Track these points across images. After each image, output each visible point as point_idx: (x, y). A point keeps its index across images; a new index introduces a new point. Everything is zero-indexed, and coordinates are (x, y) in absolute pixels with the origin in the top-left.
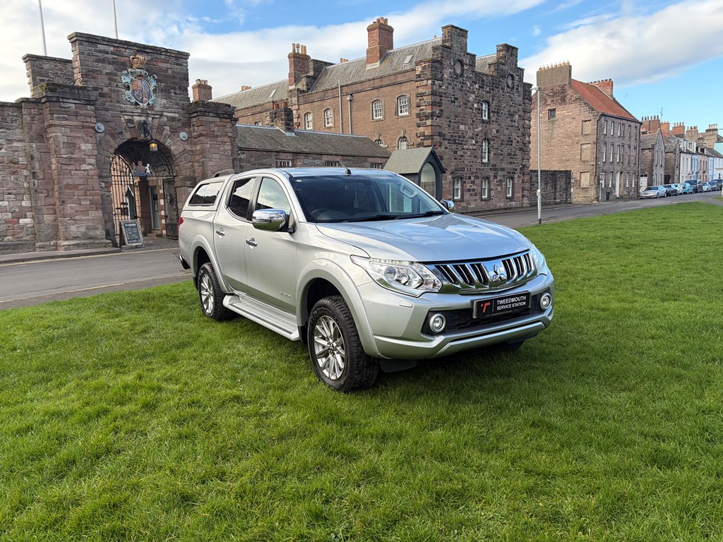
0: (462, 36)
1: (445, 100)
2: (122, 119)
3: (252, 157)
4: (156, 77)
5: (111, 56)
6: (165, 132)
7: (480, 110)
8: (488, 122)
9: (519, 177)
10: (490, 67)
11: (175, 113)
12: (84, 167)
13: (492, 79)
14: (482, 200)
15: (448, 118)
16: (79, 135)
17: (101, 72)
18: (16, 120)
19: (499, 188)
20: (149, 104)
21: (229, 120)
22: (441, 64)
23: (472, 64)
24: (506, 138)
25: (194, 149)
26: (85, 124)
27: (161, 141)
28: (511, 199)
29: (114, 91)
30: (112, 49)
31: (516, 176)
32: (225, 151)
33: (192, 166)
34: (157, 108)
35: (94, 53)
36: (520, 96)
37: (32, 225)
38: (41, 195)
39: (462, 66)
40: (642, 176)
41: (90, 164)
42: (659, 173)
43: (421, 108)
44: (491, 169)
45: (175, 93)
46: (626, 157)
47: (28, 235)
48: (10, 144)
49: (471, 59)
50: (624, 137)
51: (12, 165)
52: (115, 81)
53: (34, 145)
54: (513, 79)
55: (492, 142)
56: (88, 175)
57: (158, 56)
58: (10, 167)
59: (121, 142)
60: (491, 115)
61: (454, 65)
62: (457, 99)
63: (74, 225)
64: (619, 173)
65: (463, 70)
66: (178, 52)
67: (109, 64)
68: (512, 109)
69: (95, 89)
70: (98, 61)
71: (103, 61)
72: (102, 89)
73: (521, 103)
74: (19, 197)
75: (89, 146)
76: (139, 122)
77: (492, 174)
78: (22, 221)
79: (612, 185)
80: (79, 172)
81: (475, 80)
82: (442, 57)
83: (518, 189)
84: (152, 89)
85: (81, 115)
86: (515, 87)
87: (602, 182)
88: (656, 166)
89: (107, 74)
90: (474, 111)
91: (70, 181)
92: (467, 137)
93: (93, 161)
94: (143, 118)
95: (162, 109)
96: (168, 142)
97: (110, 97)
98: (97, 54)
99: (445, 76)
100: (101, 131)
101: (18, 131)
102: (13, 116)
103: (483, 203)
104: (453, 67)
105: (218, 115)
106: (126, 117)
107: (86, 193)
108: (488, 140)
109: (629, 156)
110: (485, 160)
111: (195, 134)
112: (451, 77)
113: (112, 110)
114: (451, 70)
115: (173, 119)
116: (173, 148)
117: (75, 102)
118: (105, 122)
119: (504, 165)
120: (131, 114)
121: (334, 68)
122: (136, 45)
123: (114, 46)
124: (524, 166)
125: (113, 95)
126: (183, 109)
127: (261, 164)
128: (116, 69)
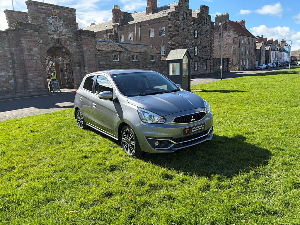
0: (187, 2)
1: (180, 29)
2: (49, 37)
3: (103, 53)
4: (63, 20)
5: (44, 11)
6: (67, 43)
7: (194, 33)
8: (197, 38)
9: (209, 61)
10: (197, 15)
11: (71, 35)
12: (35, 58)
13: (199, 20)
14: (195, 71)
15: (181, 37)
16: (32, 45)
17: (40, 17)
18: (6, 38)
19: (201, 66)
20: (60, 31)
21: (93, 38)
22: (179, 14)
23: (191, 14)
24: (204, 45)
25: (79, 50)
26: (34, 40)
27: (66, 47)
28: (206, 70)
29: (45, 25)
30: (44, 7)
31: (208, 61)
32: (92, 51)
33: (79, 57)
34: (64, 33)
35: (37, 9)
36: (209, 27)
37: (14, 83)
38: (17, 70)
39: (187, 15)
40: (256, 60)
41: (37, 57)
42: (263, 59)
43: (170, 32)
44: (198, 58)
45: (71, 26)
46: (251, 53)
47: (12, 87)
48: (3, 48)
49: (190, 11)
50: (250, 44)
51: (4, 57)
52: (46, 21)
53: (14, 49)
54: (207, 20)
55: (198, 47)
56: (37, 61)
57: (63, 10)
59: (49, 48)
60: (198, 35)
61: (184, 14)
62: (185, 29)
63: (32, 83)
64: (248, 59)
65: (187, 16)
66: (72, 8)
67: (43, 14)
68: (207, 33)
69: (38, 25)
71: (40, 12)
72: (40, 25)
73: (210, 30)
74: (8, 71)
75: (37, 49)
76: (57, 39)
77: (198, 60)
78: (10, 81)
79: (245, 64)
80: (33, 60)
81: (192, 21)
82: (179, 11)
83: (209, 66)
84: (61, 24)
85: (33, 36)
86: (208, 23)
87: (241, 63)
88: (262, 56)
89: (42, 18)
90: (191, 34)
91: (29, 64)
92: (189, 44)
93: (39, 56)
94: (58, 37)
96: (69, 48)
97: (44, 28)
98: (38, 9)
99: (180, 19)
100: (41, 43)
101: (6, 43)
102: (4, 36)
103: (195, 72)
104: (183, 15)
105: (89, 36)
106: (51, 37)
107: (36, 69)
108: (197, 46)
109: (252, 52)
110: (196, 54)
111: (80, 44)
112: (182, 19)
113: (45, 33)
114: (182, 16)
115: (70, 37)
116: (70, 50)
117: (30, 30)
118: (42, 39)
119: (203, 56)
120: (53, 35)
121: (132, 15)
122: (54, 5)
123: (45, 6)
124: (211, 56)
125: (45, 27)
126: (74, 33)
127: (107, 57)
128: (46, 16)
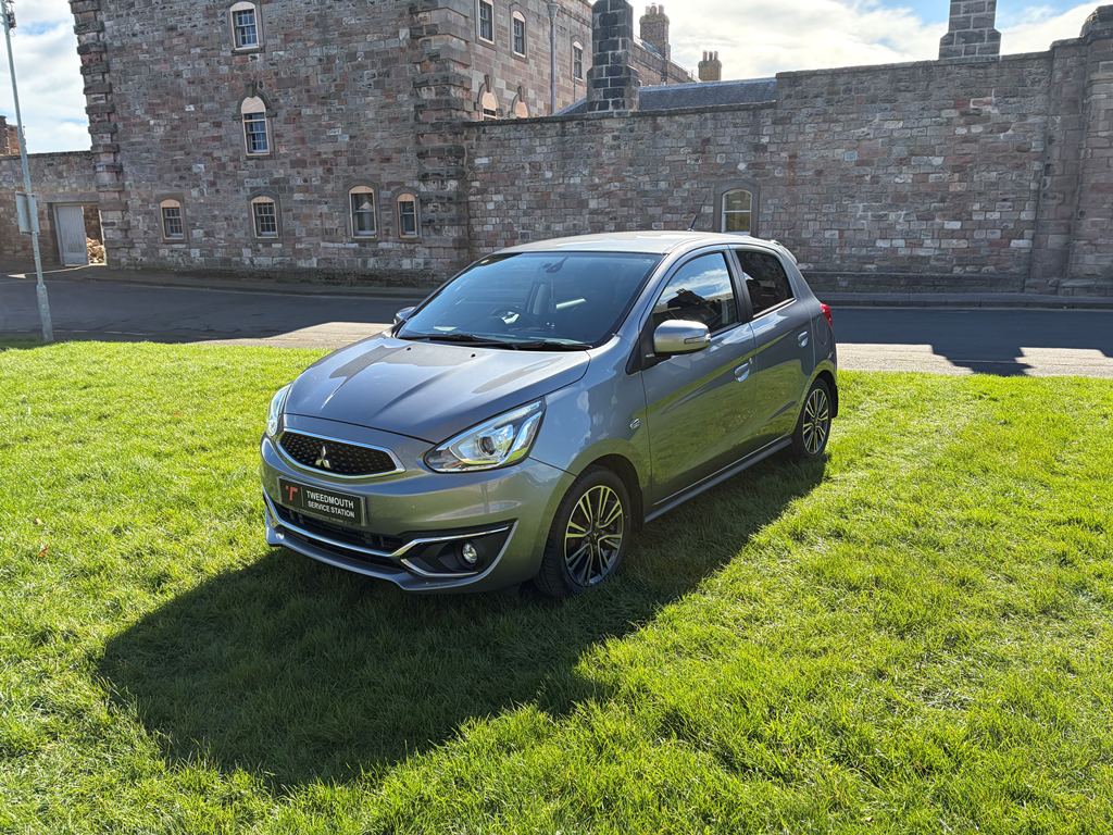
18: (1040, 81)
37: (1028, 251)
38: (1051, 202)
47: (1018, 265)
48: (1021, 120)
51: (1018, 154)
53: (1058, 119)
58: (1015, 157)
63: (1092, 253)
74: (1018, 205)
78: (1015, 243)
91: (1102, 178)
101: (1040, 97)
102: (1037, 74)
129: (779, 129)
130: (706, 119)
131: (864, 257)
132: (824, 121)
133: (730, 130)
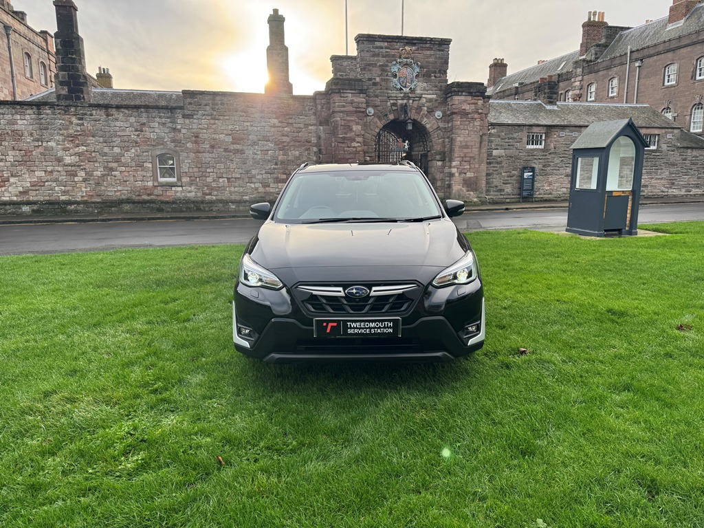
2: (389, 103)
3: (502, 131)
4: (420, 64)
5: (384, 50)
6: (422, 112)
11: (433, 94)
12: (354, 144)
16: (353, 119)
17: (376, 64)
18: (312, 109)
20: (411, 88)
21: (481, 98)
25: (446, 126)
26: (358, 109)
27: (419, 120)
29: (384, 79)
30: (386, 44)
32: (474, 127)
33: (444, 142)
34: (418, 92)
35: (372, 50)
41: (358, 142)
45: (435, 77)
48: (306, 127)
51: (307, 143)
52: (386, 71)
53: (321, 128)
56: (356, 150)
57: (424, 45)
58: (305, 145)
59: (386, 123)
66: (442, 39)
67: (383, 57)
69: (370, 79)
70: (374, 55)
71: (378, 55)
72: (375, 79)
75: (359, 127)
76: (402, 104)
80: (350, 148)
84: (415, 75)
85: (356, 102)
89: (380, 66)
91: (343, 155)
93: (360, 139)
94: (405, 101)
95: (422, 92)
96: (424, 121)
97: (381, 85)
98: (374, 50)
100: (371, 114)
101: (313, 117)
102: (310, 106)
105: (470, 94)
106: (392, 102)
111: (449, 112)
113: (381, 96)
115: (430, 100)
116: (428, 126)
117: (351, 92)
118: (375, 107)
120: (396, 98)
121: (631, 32)
122: (406, 38)
123: (388, 42)
125: (383, 84)
126: (441, 90)
127: (511, 138)
128: (387, 61)
129: (187, 121)
130: (141, 112)
131: (242, 192)
132: (212, 119)
133: (158, 119)
